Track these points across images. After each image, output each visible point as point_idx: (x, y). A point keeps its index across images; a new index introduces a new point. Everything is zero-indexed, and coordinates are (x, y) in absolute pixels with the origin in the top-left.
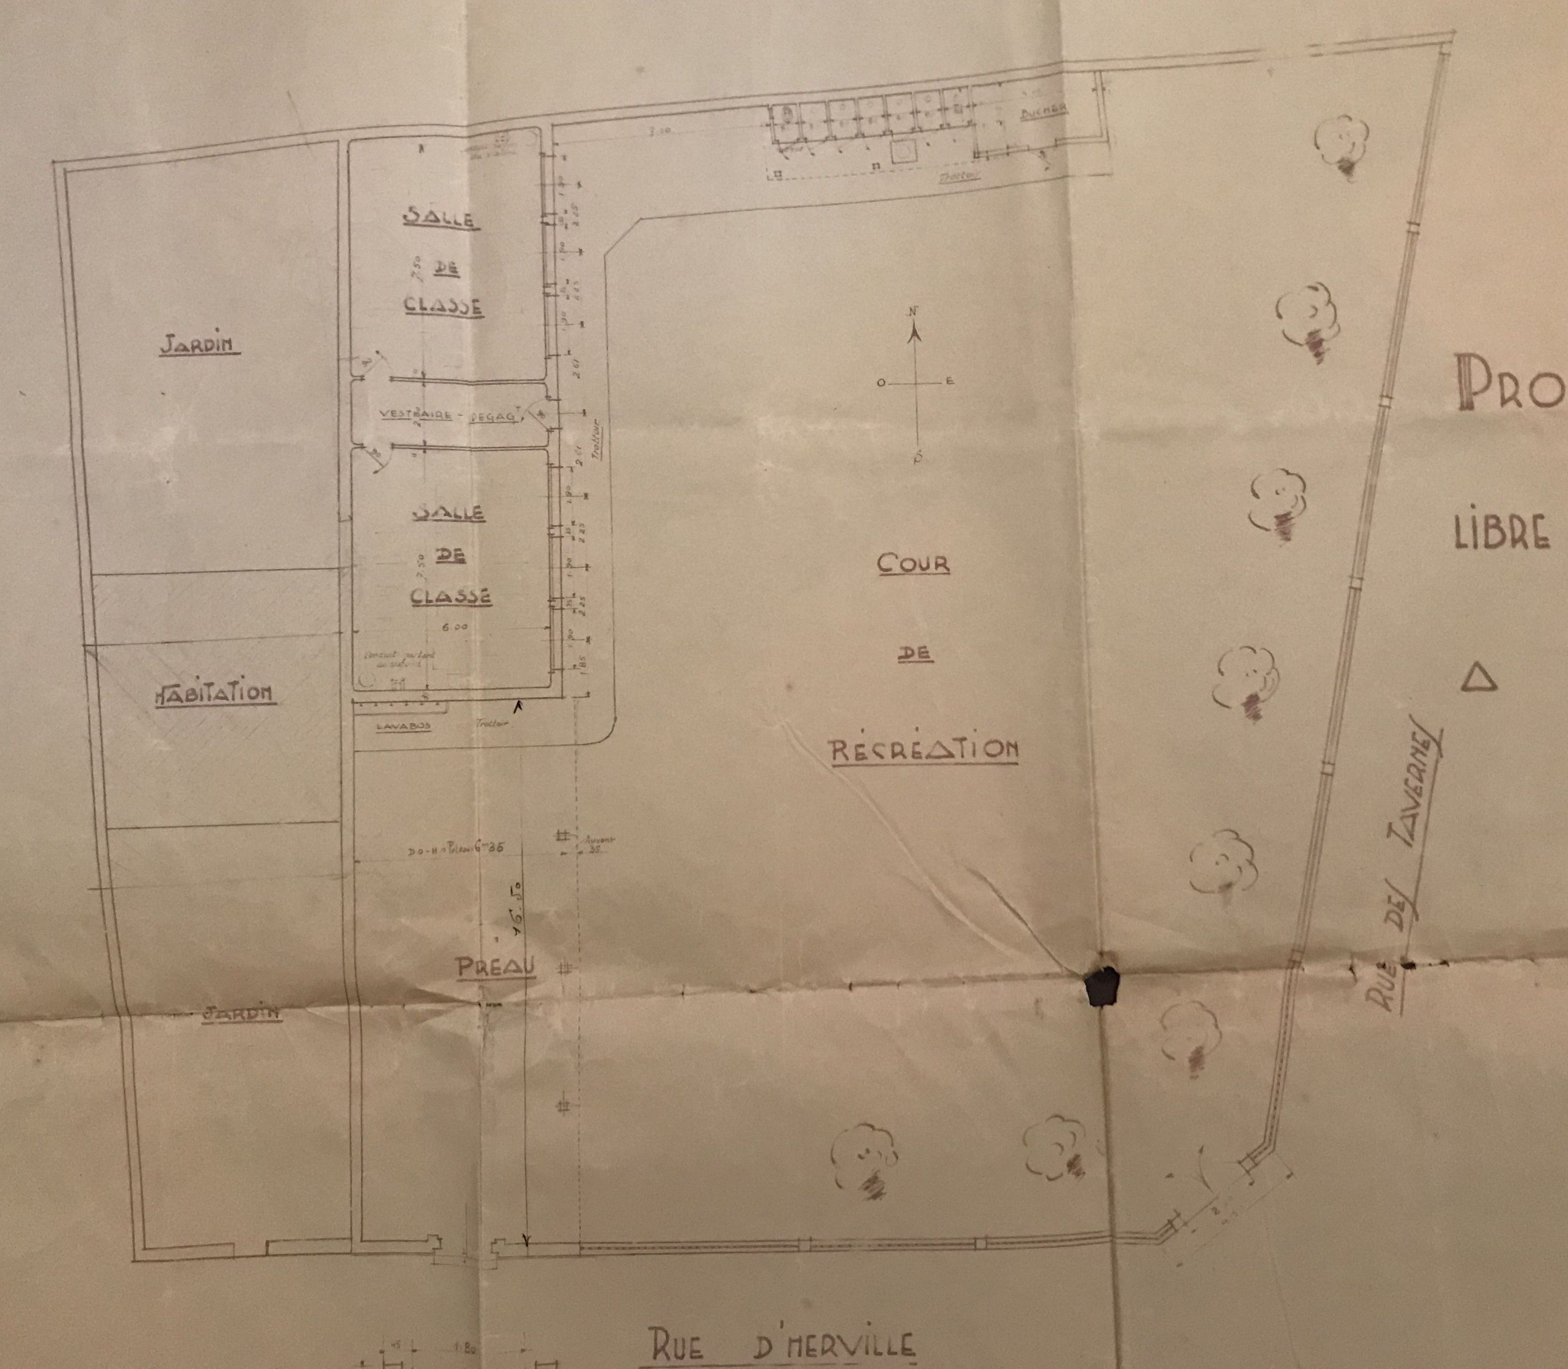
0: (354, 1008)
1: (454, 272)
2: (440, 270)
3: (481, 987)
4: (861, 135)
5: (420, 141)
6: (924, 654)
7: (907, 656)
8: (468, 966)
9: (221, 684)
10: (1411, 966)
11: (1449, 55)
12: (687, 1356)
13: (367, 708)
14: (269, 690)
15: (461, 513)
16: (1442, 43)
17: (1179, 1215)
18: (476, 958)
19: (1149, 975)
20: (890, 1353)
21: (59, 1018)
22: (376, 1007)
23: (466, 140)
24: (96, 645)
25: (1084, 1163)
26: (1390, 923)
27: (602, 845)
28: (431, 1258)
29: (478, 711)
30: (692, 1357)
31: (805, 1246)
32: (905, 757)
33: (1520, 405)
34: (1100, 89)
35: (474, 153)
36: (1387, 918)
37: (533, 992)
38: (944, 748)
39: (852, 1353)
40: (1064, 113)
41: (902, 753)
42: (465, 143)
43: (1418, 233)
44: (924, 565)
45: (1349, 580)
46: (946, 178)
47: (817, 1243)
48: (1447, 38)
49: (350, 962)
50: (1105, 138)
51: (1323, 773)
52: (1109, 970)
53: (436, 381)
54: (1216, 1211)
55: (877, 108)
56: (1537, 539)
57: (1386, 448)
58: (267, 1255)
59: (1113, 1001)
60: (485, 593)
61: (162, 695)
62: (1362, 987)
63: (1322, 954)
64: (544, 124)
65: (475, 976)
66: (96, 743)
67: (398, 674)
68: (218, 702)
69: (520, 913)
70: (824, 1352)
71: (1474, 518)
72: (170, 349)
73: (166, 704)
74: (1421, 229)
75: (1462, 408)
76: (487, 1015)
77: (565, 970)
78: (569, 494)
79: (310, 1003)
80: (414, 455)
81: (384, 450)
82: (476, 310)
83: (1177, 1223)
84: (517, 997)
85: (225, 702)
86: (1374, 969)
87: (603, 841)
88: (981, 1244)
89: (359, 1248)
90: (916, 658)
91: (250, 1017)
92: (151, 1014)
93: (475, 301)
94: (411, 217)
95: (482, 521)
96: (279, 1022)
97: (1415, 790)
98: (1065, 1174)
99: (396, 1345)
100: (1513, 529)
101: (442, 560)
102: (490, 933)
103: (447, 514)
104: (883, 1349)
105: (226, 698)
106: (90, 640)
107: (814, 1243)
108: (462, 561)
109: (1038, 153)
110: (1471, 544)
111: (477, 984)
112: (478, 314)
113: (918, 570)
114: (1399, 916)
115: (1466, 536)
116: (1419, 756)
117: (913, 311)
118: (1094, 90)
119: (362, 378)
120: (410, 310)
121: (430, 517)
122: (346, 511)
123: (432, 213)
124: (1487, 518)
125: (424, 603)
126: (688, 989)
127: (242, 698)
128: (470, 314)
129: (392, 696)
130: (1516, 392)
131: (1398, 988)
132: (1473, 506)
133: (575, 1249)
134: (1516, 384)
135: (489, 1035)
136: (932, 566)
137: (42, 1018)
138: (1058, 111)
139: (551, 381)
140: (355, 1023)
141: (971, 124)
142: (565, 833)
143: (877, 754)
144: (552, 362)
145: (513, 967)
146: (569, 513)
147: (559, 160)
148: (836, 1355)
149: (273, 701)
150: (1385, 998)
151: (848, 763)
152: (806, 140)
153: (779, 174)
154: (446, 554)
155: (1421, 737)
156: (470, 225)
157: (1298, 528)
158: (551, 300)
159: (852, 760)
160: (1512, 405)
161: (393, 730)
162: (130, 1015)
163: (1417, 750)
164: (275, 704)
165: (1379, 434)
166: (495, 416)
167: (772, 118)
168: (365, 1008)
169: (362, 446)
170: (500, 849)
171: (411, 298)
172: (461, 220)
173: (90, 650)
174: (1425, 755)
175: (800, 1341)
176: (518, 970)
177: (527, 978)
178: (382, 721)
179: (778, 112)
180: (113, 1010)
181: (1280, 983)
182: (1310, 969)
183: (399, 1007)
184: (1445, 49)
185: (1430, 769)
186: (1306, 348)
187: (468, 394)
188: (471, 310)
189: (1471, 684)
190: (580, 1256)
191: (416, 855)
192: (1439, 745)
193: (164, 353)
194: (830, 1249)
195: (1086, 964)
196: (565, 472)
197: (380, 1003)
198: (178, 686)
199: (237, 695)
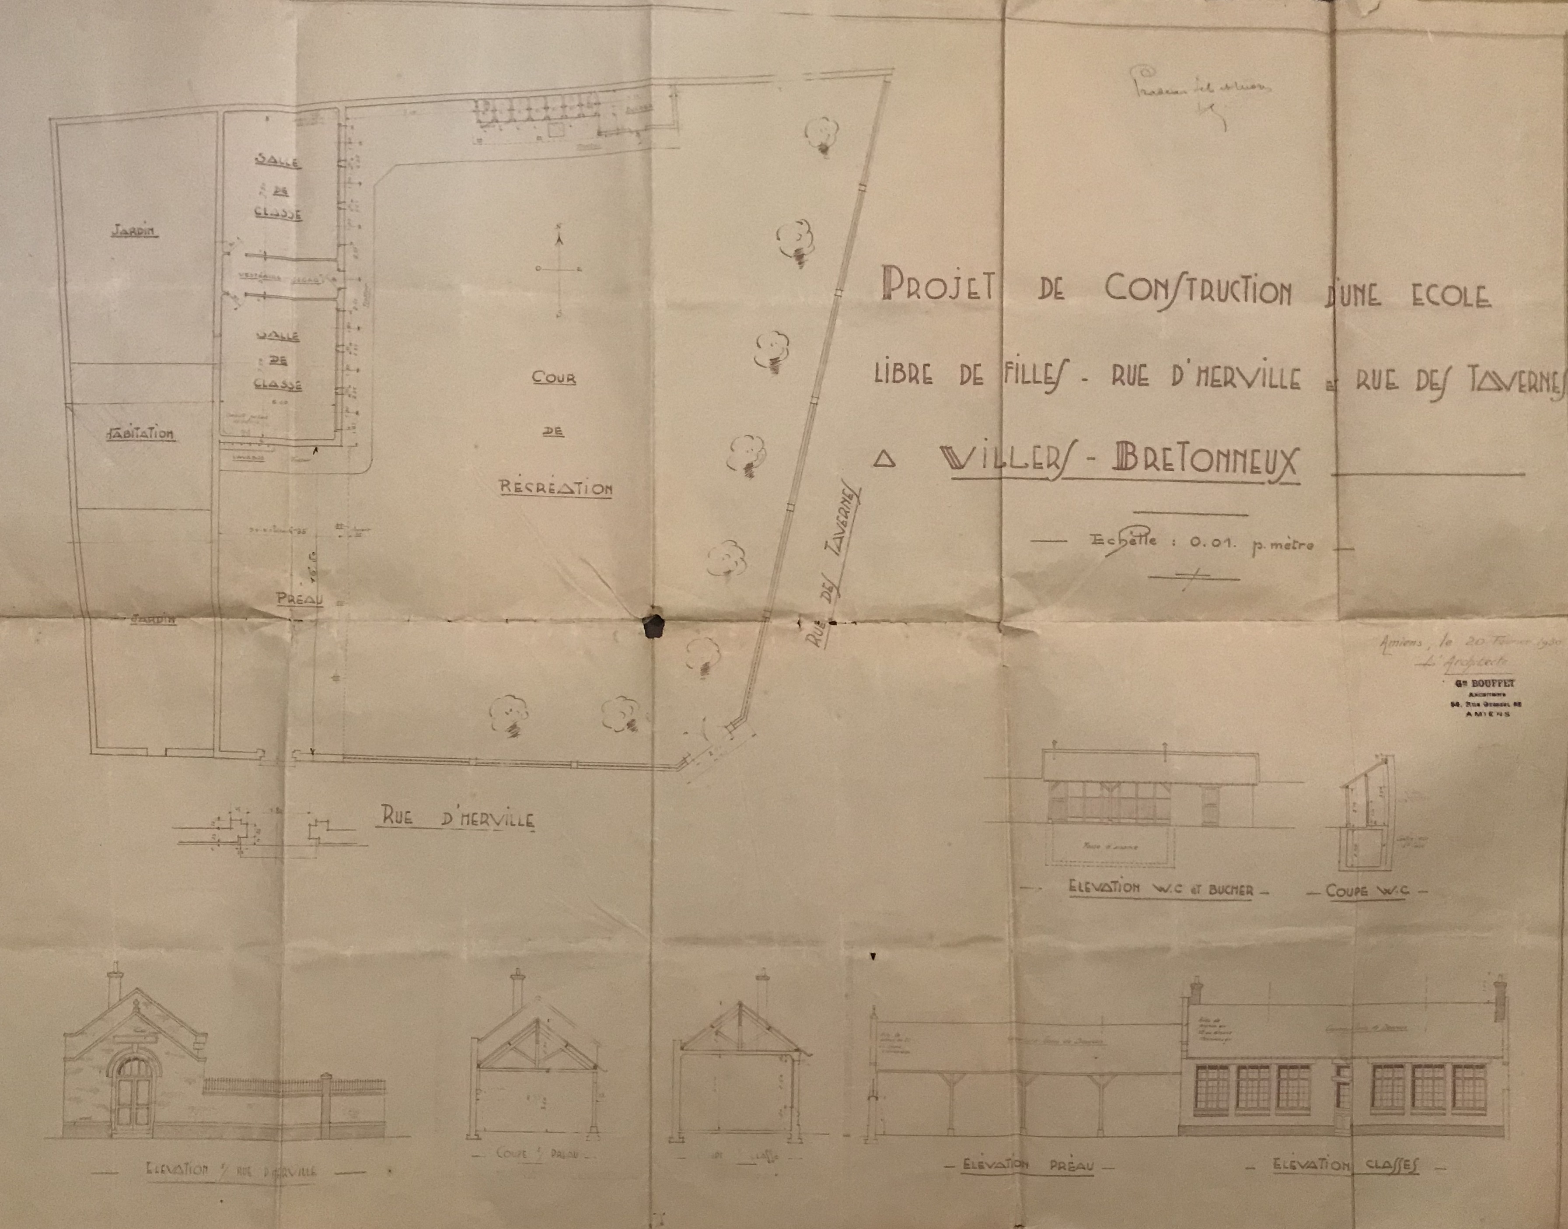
0: (218, 619)
1: (285, 193)
2: (276, 192)
3: (291, 610)
4: (530, 119)
5: (267, 114)
6: (559, 433)
7: (548, 433)
8: (284, 597)
9: (144, 428)
10: (834, 623)
11: (890, 82)
12: (403, 822)
13: (227, 446)
14: (171, 433)
15: (285, 336)
16: (885, 75)
17: (690, 755)
18: (288, 592)
19: (681, 622)
20: (520, 825)
21: (50, 617)
22: (231, 619)
23: (294, 115)
24: (72, 404)
25: (637, 724)
26: (823, 598)
27: (363, 532)
28: (258, 762)
29: (292, 452)
30: (406, 823)
31: (473, 762)
32: (545, 492)
33: (919, 297)
34: (674, 96)
35: (300, 123)
36: (822, 595)
37: (321, 616)
38: (569, 488)
39: (498, 824)
40: (649, 110)
41: (543, 489)
42: (294, 116)
43: (865, 191)
44: (561, 379)
45: (810, 398)
46: (581, 147)
47: (481, 761)
48: (889, 72)
49: (215, 592)
50: (675, 126)
51: (787, 510)
52: (658, 617)
53: (272, 257)
54: (711, 754)
55: (541, 103)
56: (925, 379)
57: (839, 322)
58: (166, 755)
59: (659, 635)
60: (298, 384)
61: (110, 434)
62: (804, 633)
63: (783, 614)
64: (341, 106)
65: (289, 604)
66: (72, 459)
67: (246, 427)
68: (143, 439)
69: (314, 570)
70: (482, 823)
71: (887, 365)
72: (117, 233)
73: (112, 439)
74: (868, 189)
75: (884, 298)
76: (294, 626)
77: (340, 604)
78: (349, 327)
79: (193, 615)
80: (259, 300)
81: (241, 296)
82: (298, 216)
83: (689, 760)
84: (313, 617)
85: (146, 439)
86: (813, 624)
87: (363, 530)
88: (574, 765)
89: (217, 754)
90: (554, 433)
91: (158, 622)
92: (103, 618)
93: (298, 211)
94: (260, 159)
95: (298, 341)
96: (175, 625)
97: (842, 523)
98: (626, 728)
99: (238, 809)
100: (910, 371)
101: (273, 362)
102: (297, 580)
103: (277, 336)
104: (516, 822)
105: (146, 436)
106: (69, 401)
107: (478, 761)
108: (285, 364)
109: (635, 134)
110: (884, 379)
111: (289, 608)
112: (299, 220)
113: (556, 382)
114: (829, 595)
115: (882, 376)
116: (846, 503)
117: (558, 227)
118: (671, 96)
119: (229, 254)
120: (258, 215)
121: (267, 337)
122: (217, 332)
123: (272, 157)
124: (896, 364)
125: (262, 387)
126: (412, 618)
127: (156, 437)
128: (294, 219)
129: (240, 440)
130: (917, 289)
131: (825, 634)
132: (887, 357)
133: (340, 758)
134: (918, 285)
135: (295, 636)
136: (566, 380)
137: (40, 617)
138: (647, 108)
139: (341, 259)
140: (218, 627)
141: (597, 115)
142: (342, 525)
143: (529, 490)
144: (341, 248)
145: (309, 600)
146: (349, 337)
147: (349, 128)
148: (488, 825)
149: (174, 439)
150: (816, 640)
151: (510, 493)
152: (497, 121)
153: (480, 140)
154: (275, 359)
155: (848, 492)
156: (296, 166)
157: (783, 366)
158: (342, 211)
159: (513, 491)
160: (914, 297)
161: (242, 459)
162: (90, 618)
163: (846, 500)
164: (175, 441)
165: (834, 313)
166: (307, 279)
167: (477, 107)
168: (224, 620)
169: (228, 294)
170: (304, 532)
171: (259, 208)
172: (290, 162)
173: (70, 406)
174: (850, 503)
175: (468, 816)
176: (314, 602)
177: (317, 607)
178: (237, 454)
179: (480, 103)
180: (80, 613)
181: (757, 631)
182: (775, 622)
183: (244, 620)
184: (888, 78)
185: (852, 511)
186: (793, 259)
187: (292, 266)
188: (295, 216)
189: (880, 463)
190: (343, 762)
191: (254, 532)
192: (858, 497)
193: (114, 235)
194: (487, 764)
195: (644, 612)
196: (347, 313)
197: (233, 617)
198: (118, 429)
199: (153, 436)
